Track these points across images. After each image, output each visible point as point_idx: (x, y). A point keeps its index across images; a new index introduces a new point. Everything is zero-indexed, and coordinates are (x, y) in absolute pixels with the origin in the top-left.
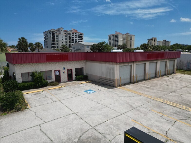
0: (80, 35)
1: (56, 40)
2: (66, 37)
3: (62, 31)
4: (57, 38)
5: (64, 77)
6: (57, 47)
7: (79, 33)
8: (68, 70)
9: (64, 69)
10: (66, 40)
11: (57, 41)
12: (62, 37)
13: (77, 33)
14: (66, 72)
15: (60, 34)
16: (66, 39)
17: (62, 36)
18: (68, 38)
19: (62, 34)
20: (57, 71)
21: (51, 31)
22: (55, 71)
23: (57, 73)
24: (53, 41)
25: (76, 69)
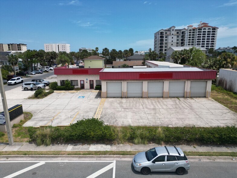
0: (211, 30)
1: (164, 42)
2: (178, 37)
3: (173, 30)
4: (166, 40)
5: (87, 85)
6: (165, 51)
7: (211, 28)
8: (90, 81)
9: (87, 80)
10: (178, 42)
11: (166, 43)
12: (172, 38)
13: (207, 28)
14: (89, 82)
15: (170, 34)
16: (178, 40)
17: (173, 36)
18: (180, 38)
19: (173, 34)
20: (82, 81)
21: (160, 32)
22: (80, 80)
23: (82, 82)
24: (161, 43)
25: (96, 81)
